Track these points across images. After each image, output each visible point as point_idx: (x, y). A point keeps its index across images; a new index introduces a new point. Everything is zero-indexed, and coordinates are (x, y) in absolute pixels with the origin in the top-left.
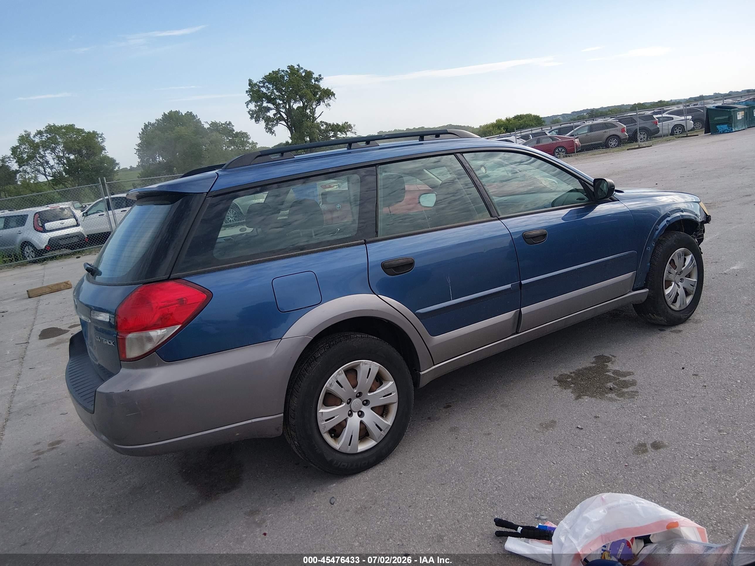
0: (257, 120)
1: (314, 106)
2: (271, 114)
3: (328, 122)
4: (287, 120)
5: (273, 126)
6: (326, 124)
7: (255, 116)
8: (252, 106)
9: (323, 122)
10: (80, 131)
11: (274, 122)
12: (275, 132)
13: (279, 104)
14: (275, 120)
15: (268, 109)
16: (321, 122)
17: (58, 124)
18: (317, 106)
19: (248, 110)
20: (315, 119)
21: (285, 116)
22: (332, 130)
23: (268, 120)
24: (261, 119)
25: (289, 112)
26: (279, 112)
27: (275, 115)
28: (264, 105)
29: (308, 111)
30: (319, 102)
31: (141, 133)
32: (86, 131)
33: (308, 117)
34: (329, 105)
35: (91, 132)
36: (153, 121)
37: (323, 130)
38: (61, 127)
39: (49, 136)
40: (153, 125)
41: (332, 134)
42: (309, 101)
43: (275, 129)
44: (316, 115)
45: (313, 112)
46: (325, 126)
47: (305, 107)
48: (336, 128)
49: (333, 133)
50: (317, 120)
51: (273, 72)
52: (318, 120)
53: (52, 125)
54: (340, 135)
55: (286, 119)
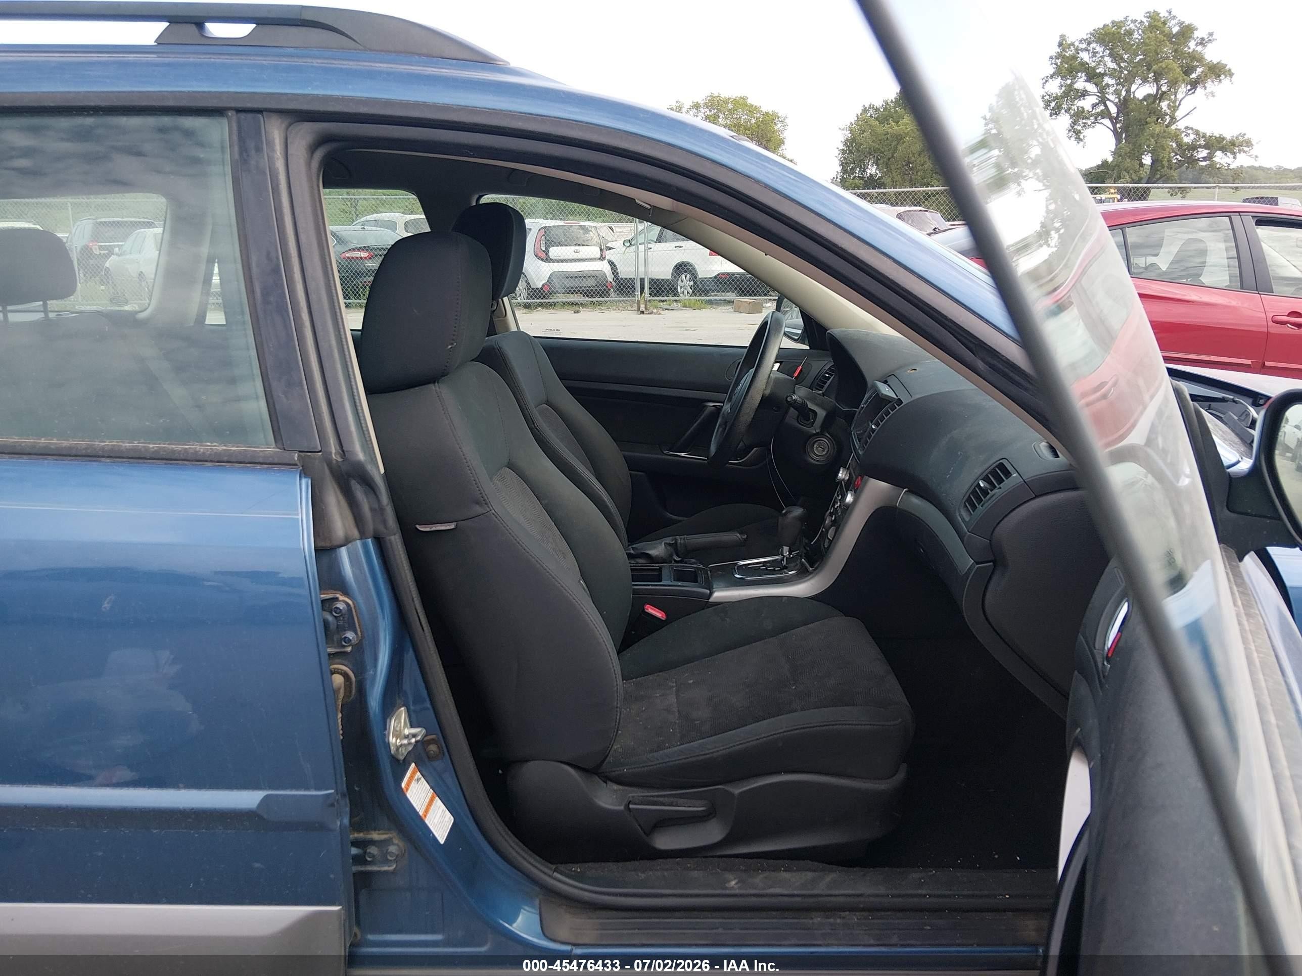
0: (1055, 112)
1: (1179, 96)
2: (1086, 103)
3: (1202, 130)
4: (1116, 118)
5: (1085, 126)
6: (1197, 133)
7: (1053, 104)
8: (1055, 87)
9: (1192, 129)
10: (752, 110)
11: (1088, 118)
12: (1086, 140)
13: (1108, 85)
14: (1092, 115)
15: (1084, 94)
16: (1187, 128)
17: (725, 94)
18: (1187, 94)
19: (1042, 92)
20: (1173, 120)
21: (1113, 110)
22: (1206, 147)
23: (1079, 115)
24: (1063, 111)
25: (1124, 104)
26: (1103, 100)
27: (1094, 106)
28: (1076, 86)
29: (1164, 105)
30: (1194, 85)
31: (853, 122)
32: (764, 109)
33: (1161, 115)
34: (1213, 96)
35: (771, 112)
36: (879, 103)
37: (1187, 144)
38: (726, 102)
39: (708, 113)
40: (877, 110)
41: (1203, 153)
42: (1173, 84)
43: (1088, 133)
44: (1179, 114)
45: (1174, 108)
46: (1192, 137)
47: (1160, 96)
48: (1216, 144)
49: (1207, 151)
50: (1177, 124)
51: (1113, 22)
52: (1181, 125)
53: (716, 94)
54: (1220, 158)
55: (1115, 115)
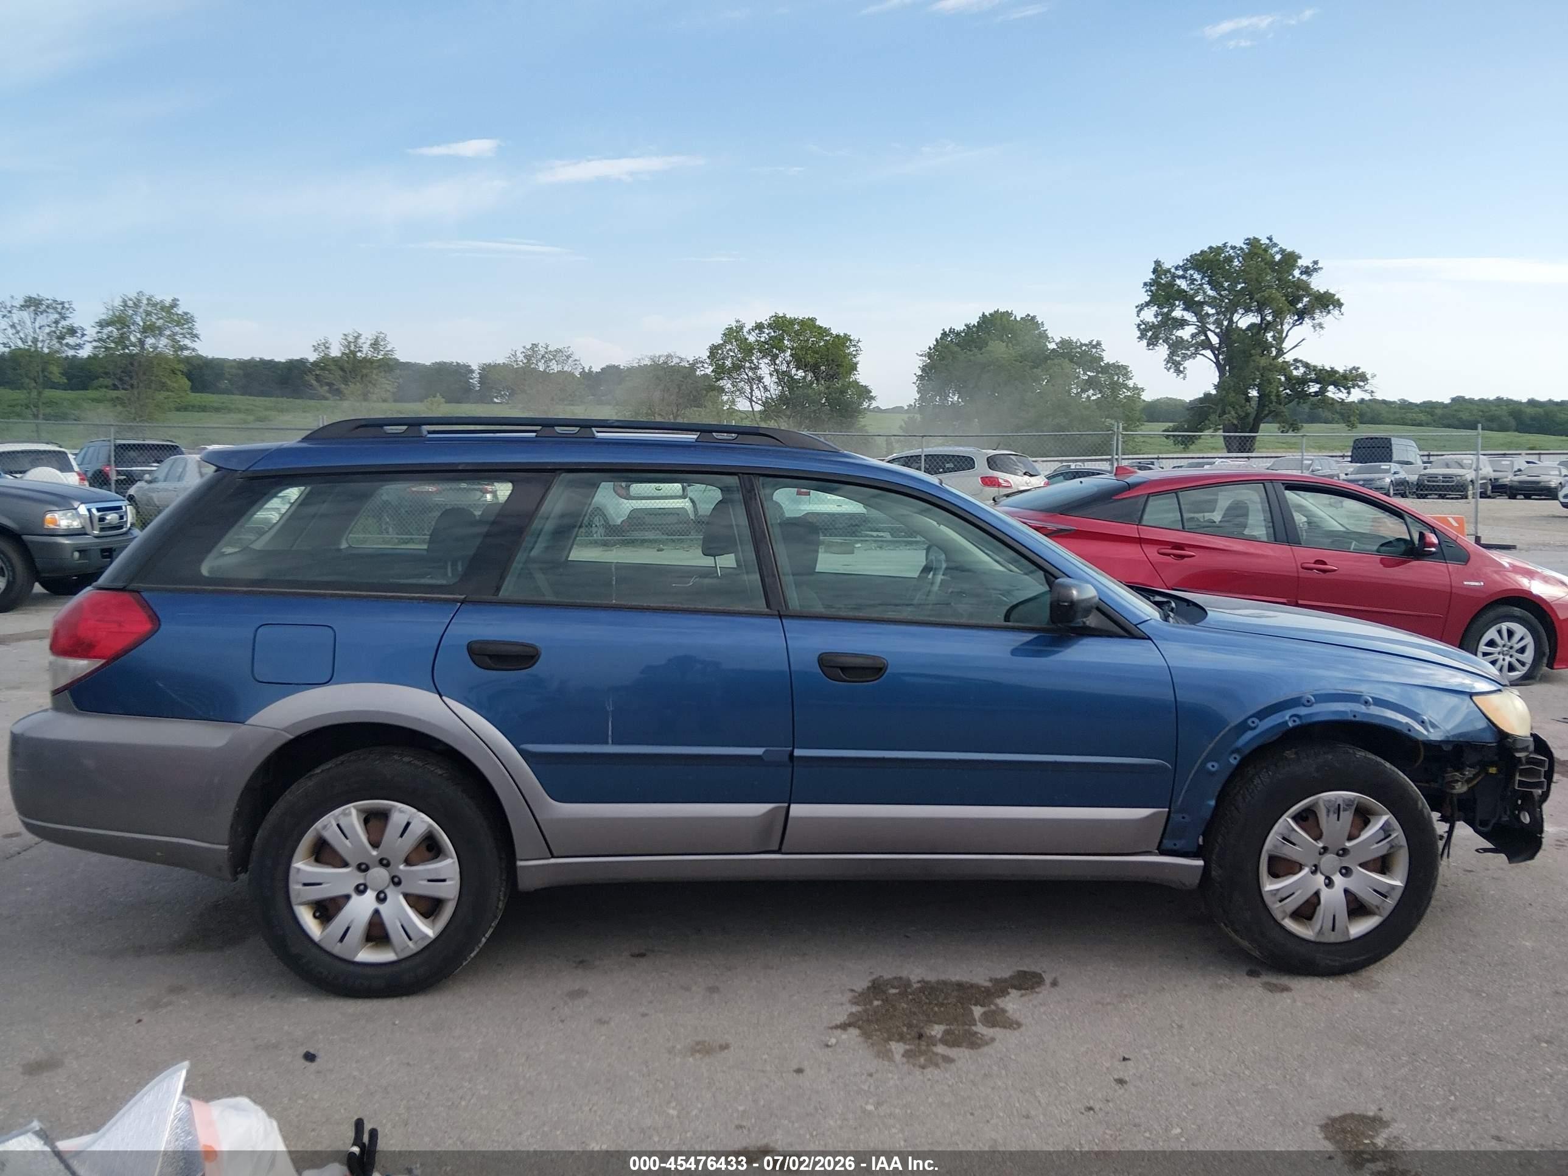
0: (1152, 343)
1: (1286, 327)
2: (1186, 333)
3: (1313, 362)
4: (1218, 349)
5: (1185, 357)
6: (1306, 365)
7: (1150, 334)
8: (1150, 315)
9: (1301, 361)
10: (823, 332)
11: (1188, 350)
12: (1186, 372)
13: (1208, 315)
14: (1192, 346)
15: (1182, 323)
16: (1296, 360)
17: (790, 315)
18: (1294, 325)
19: (1138, 321)
20: (1280, 352)
21: (1215, 340)
22: (1316, 381)
23: (1176, 346)
24: (1161, 341)
25: (1228, 334)
26: (1203, 330)
27: (1193, 336)
28: (1174, 314)
29: (1269, 336)
30: (1301, 315)
31: (932, 346)
32: (834, 332)
33: (1267, 347)
34: (1322, 328)
35: (842, 335)
36: (960, 327)
37: (1297, 378)
38: (792, 322)
39: (773, 334)
40: (958, 334)
41: (1314, 388)
42: (1279, 314)
43: (1187, 364)
44: (1287, 345)
45: (1280, 339)
46: (1302, 370)
47: (1265, 326)
48: (1328, 377)
49: (1319, 386)
50: (1285, 356)
51: (1210, 248)
52: (1289, 357)
53: (781, 315)
54: (1332, 392)
55: (1217, 346)
